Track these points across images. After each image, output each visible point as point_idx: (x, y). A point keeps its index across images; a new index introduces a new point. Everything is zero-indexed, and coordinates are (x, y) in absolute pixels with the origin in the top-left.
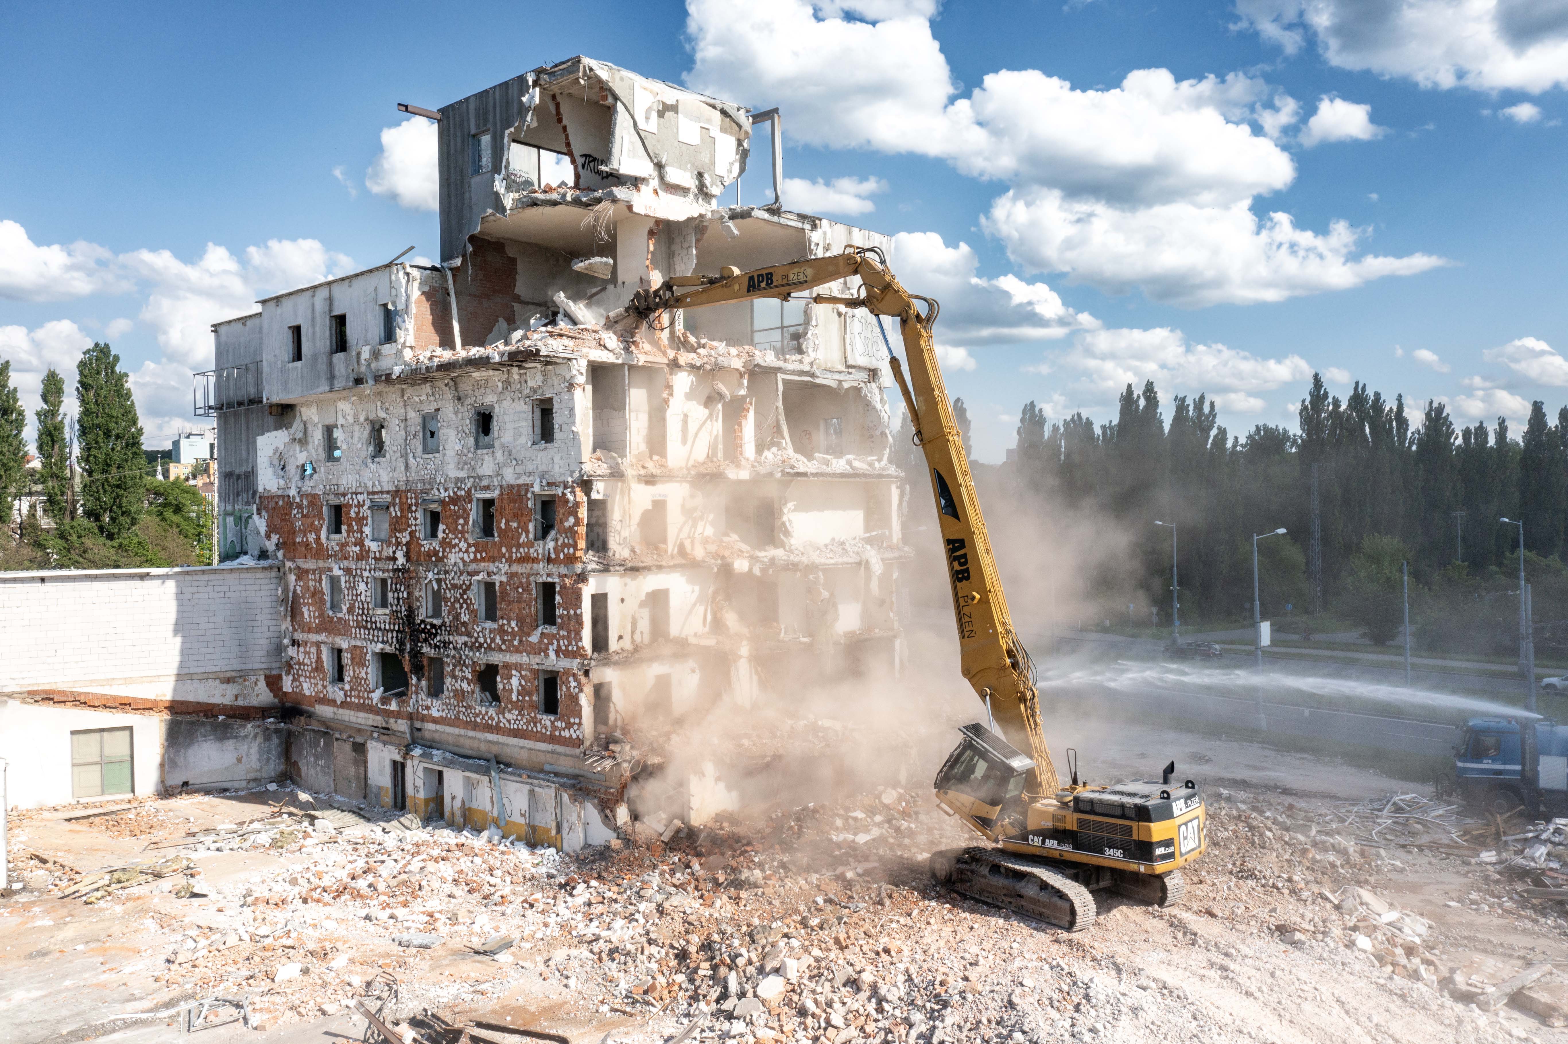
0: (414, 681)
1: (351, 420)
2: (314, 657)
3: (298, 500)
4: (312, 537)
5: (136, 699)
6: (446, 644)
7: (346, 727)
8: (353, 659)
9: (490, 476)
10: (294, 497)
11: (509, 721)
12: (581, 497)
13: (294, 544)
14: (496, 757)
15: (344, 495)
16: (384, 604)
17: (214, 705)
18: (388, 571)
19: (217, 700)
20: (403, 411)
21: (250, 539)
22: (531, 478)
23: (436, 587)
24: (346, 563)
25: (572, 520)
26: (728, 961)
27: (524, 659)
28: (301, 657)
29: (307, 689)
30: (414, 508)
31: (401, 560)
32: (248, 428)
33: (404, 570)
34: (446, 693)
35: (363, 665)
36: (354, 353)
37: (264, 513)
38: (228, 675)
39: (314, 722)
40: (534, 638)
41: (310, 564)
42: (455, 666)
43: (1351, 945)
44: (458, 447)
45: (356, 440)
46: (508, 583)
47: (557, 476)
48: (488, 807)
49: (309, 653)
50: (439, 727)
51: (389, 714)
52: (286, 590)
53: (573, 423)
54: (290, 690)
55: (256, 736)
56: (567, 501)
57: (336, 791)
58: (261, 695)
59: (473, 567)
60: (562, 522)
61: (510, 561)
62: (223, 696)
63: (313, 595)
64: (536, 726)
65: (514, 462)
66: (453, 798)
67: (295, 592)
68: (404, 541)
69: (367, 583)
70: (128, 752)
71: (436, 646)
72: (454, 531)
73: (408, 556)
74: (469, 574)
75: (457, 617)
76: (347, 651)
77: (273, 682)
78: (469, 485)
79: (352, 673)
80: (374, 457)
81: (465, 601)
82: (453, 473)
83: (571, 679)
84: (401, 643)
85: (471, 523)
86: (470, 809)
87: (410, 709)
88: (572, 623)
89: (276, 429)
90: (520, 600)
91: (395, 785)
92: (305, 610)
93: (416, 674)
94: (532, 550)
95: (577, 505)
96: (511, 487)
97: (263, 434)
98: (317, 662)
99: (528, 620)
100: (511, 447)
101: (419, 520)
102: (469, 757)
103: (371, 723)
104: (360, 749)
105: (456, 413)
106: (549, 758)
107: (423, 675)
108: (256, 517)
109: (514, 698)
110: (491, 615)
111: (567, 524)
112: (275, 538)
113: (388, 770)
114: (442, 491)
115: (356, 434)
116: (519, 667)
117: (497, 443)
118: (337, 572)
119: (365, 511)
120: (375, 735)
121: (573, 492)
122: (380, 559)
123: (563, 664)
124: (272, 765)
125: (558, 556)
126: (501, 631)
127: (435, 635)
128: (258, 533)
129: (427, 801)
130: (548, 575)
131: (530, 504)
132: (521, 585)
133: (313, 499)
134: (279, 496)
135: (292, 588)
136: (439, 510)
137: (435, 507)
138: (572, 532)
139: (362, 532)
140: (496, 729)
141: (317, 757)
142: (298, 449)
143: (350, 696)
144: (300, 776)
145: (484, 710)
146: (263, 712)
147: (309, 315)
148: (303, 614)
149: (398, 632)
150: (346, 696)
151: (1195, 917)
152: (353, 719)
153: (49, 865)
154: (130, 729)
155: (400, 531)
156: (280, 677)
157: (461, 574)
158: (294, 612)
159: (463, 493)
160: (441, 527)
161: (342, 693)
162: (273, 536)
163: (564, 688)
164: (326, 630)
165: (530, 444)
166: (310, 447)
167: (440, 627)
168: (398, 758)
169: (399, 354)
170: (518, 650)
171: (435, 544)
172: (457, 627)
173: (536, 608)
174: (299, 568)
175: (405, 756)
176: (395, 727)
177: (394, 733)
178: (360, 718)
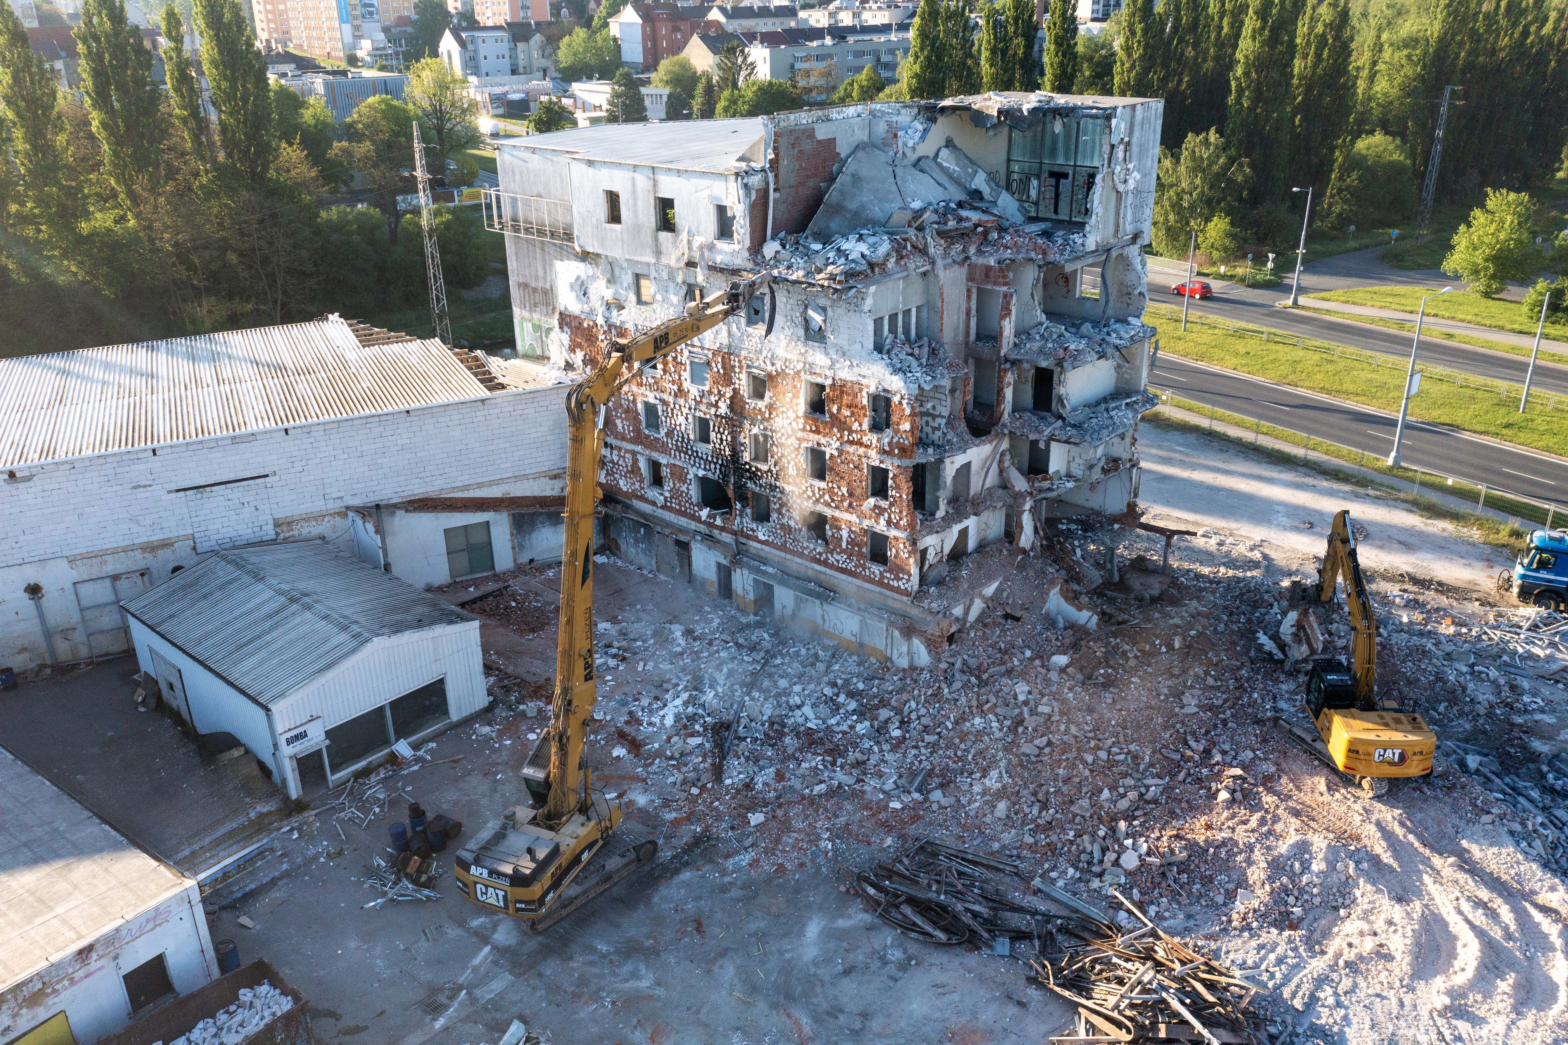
0: (739, 506)
1: (665, 275)
2: (630, 463)
3: (605, 328)
5: (488, 499)
6: (773, 488)
7: (669, 525)
8: (672, 474)
9: (822, 367)
10: (601, 325)
11: (838, 561)
12: (917, 409)
14: (824, 585)
16: (705, 439)
17: (546, 498)
18: (709, 414)
19: (548, 493)
21: (552, 348)
22: (866, 380)
23: (761, 440)
24: (662, 395)
25: (908, 426)
27: (854, 519)
28: (616, 459)
29: (624, 485)
30: (737, 370)
31: (724, 409)
32: (543, 249)
33: (726, 417)
34: (772, 523)
35: (684, 482)
36: (684, 238)
37: (566, 328)
38: (555, 472)
39: (632, 513)
40: (865, 507)
42: (781, 506)
44: (787, 333)
45: (671, 295)
46: (839, 457)
47: (894, 386)
48: (819, 621)
49: (624, 457)
50: (764, 547)
51: (713, 526)
54: (604, 481)
56: (904, 410)
57: (658, 570)
59: (801, 434)
60: (897, 424)
61: (840, 440)
62: (552, 489)
63: (627, 412)
64: (864, 570)
65: (848, 363)
66: (784, 607)
68: (728, 395)
69: (687, 418)
70: (486, 541)
71: (761, 485)
72: (782, 400)
73: (731, 407)
74: (797, 438)
75: (784, 469)
76: (666, 466)
78: (798, 367)
79: (671, 485)
81: (793, 459)
82: (780, 352)
83: (901, 545)
84: (725, 476)
85: (800, 400)
86: (800, 618)
87: (735, 528)
88: (904, 504)
89: (579, 261)
90: (850, 473)
91: (720, 580)
92: (618, 422)
93: (740, 502)
94: (864, 438)
96: (843, 382)
97: (561, 260)
98: (633, 466)
99: (859, 490)
100: (845, 349)
101: (743, 380)
102: (795, 578)
103: (694, 528)
104: (683, 546)
105: (785, 303)
106: (877, 597)
107: (747, 505)
108: (557, 330)
109: (844, 545)
110: (819, 474)
111: (902, 428)
112: (580, 354)
113: (714, 568)
114: (769, 364)
115: (671, 290)
116: (849, 524)
117: (829, 341)
118: (652, 400)
119: (683, 358)
120: (699, 538)
121: (910, 403)
122: (701, 402)
123: (893, 532)
125: (892, 450)
127: (761, 477)
128: (562, 345)
129: (756, 601)
130: (881, 462)
131: (864, 401)
132: (852, 461)
133: (623, 332)
134: (582, 319)
136: (765, 378)
137: (761, 375)
138: (906, 434)
139: (680, 376)
140: (825, 563)
141: (637, 541)
142: (604, 286)
143: (671, 502)
144: (619, 550)
145: (812, 546)
147: (629, 188)
148: (615, 425)
149: (721, 465)
150: (666, 500)
152: (675, 521)
154: (487, 523)
155: (723, 386)
157: (789, 436)
159: (792, 372)
160: (768, 394)
161: (662, 498)
162: (578, 352)
163: (893, 550)
164: (641, 443)
165: (865, 352)
166: (618, 286)
167: (766, 472)
168: (724, 562)
169: (737, 254)
170: (846, 510)
172: (783, 476)
173: (866, 483)
175: (731, 562)
176: (719, 537)
177: (718, 542)
178: (683, 521)
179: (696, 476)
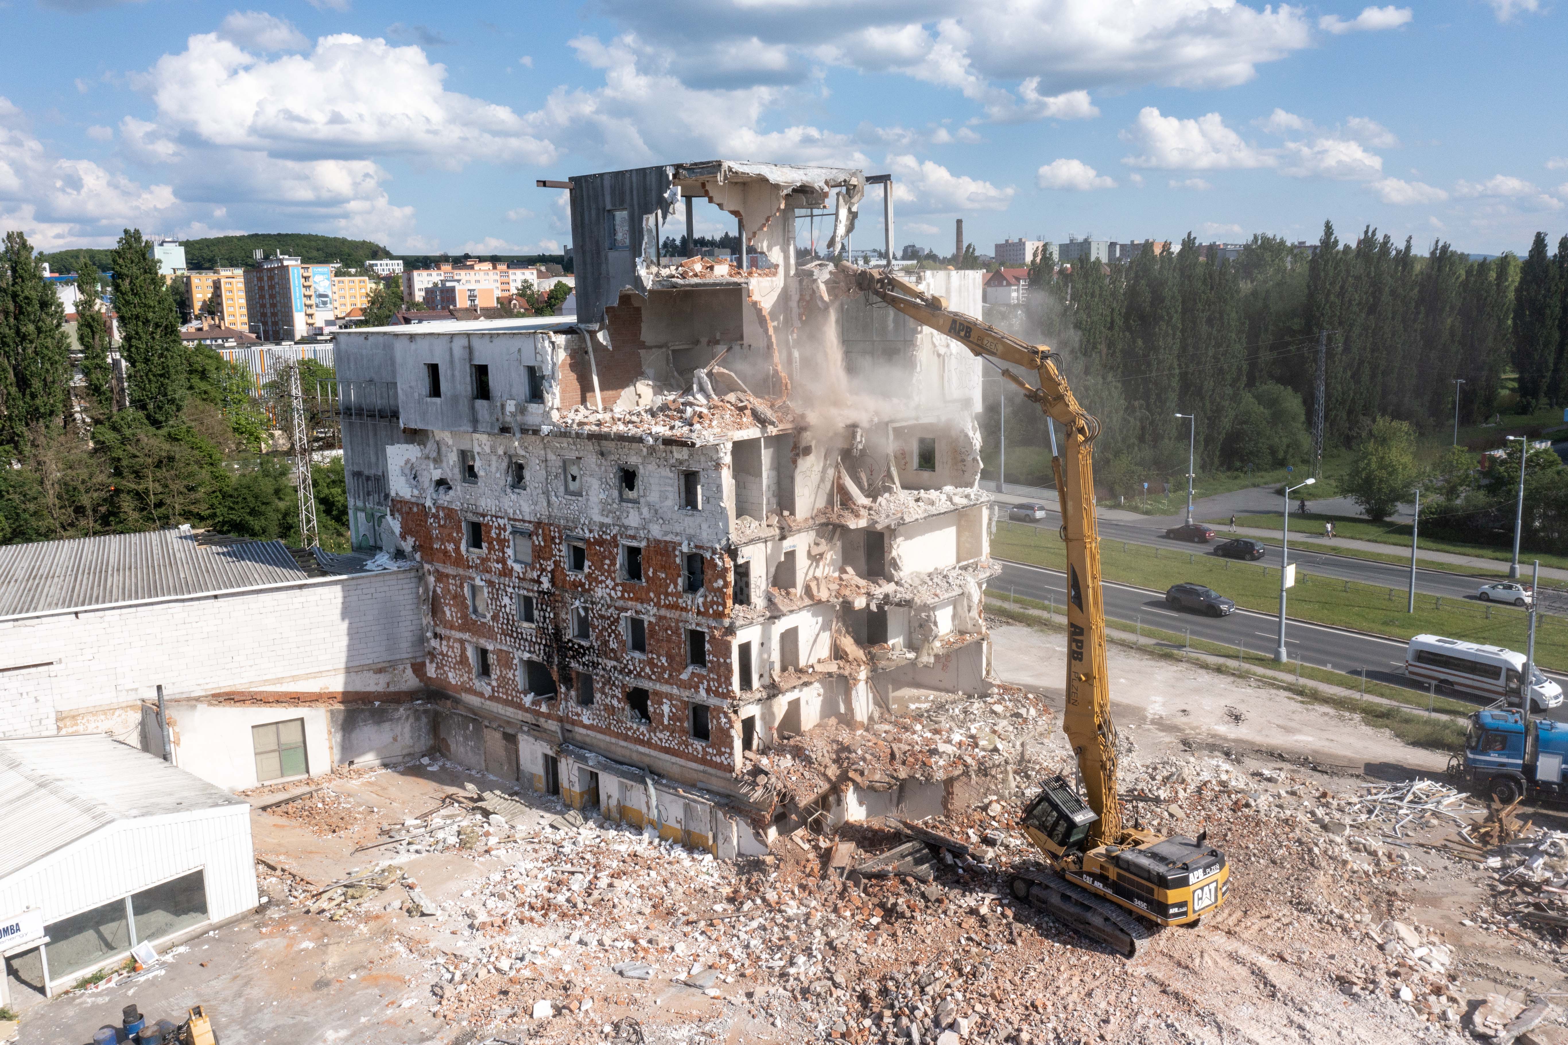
0: (563, 689)
1: (487, 449)
2: (458, 652)
3: (434, 510)
4: (450, 547)
5: (303, 693)
6: (595, 665)
7: (495, 717)
8: (499, 660)
9: (637, 528)
10: (430, 508)
11: (661, 740)
12: (730, 564)
13: (432, 548)
14: (648, 767)
15: (484, 516)
16: (529, 618)
17: (369, 693)
18: (532, 591)
19: (372, 688)
20: (543, 452)
21: (384, 536)
22: (679, 538)
23: (583, 613)
24: (487, 576)
25: (721, 583)
26: (907, 1012)
27: (675, 691)
28: (445, 649)
29: (453, 678)
30: (557, 541)
31: (546, 585)
32: (375, 434)
33: (548, 593)
34: (596, 705)
35: (510, 668)
36: (499, 404)
37: (397, 515)
38: (380, 666)
39: (459, 707)
40: (684, 676)
41: (450, 570)
42: (604, 684)
43: (1396, 994)
44: (603, 496)
45: (493, 469)
46: (657, 624)
47: (705, 541)
48: (644, 810)
49: (453, 647)
50: (589, 732)
51: (538, 714)
52: (426, 590)
53: (721, 499)
54: (434, 676)
55: (407, 718)
56: (716, 565)
57: (487, 770)
58: (409, 680)
59: (620, 603)
60: (710, 582)
61: (658, 605)
62: (377, 684)
63: (455, 597)
64: (687, 747)
65: (661, 521)
66: (609, 797)
67: (434, 591)
68: (549, 569)
69: (511, 598)
70: (300, 739)
71: (584, 664)
72: (601, 568)
73: (553, 581)
74: (616, 608)
75: (606, 643)
76: (493, 652)
77: (419, 669)
78: (614, 532)
79: (498, 672)
80: (513, 487)
81: (613, 631)
82: (597, 518)
83: (722, 715)
84: (549, 656)
85: (618, 566)
86: (624, 807)
87: (560, 713)
88: (722, 669)
89: (407, 442)
90: (669, 640)
91: (547, 773)
92: (446, 609)
93: (565, 684)
94: (680, 601)
95: (725, 570)
96: (657, 542)
97: (393, 444)
98: (461, 656)
99: (678, 659)
100: (657, 507)
101: (563, 552)
102: (621, 763)
103: (520, 718)
104: (511, 739)
105: (600, 466)
106: (701, 776)
107: (572, 686)
108: (389, 518)
109: (666, 722)
110: (639, 645)
111: (715, 585)
112: (410, 541)
113: (540, 761)
114: (586, 531)
115: (494, 464)
116: (670, 697)
117: (642, 500)
118: (478, 582)
119: (507, 534)
120: (525, 729)
121: (721, 558)
122: (524, 579)
123: (713, 701)
124: (423, 741)
125: (707, 610)
126: (650, 662)
127: (584, 655)
128: (393, 532)
129: (582, 794)
130: (697, 625)
131: (678, 560)
132: (670, 627)
133: (450, 513)
134: (412, 503)
135: (431, 587)
136: (584, 547)
137: (580, 544)
138: (720, 592)
139: (504, 553)
140: (648, 744)
141: (466, 738)
142: (432, 466)
143: (498, 692)
144: (449, 751)
145: (635, 726)
146: (411, 696)
147: (448, 357)
148: (444, 612)
149: (545, 645)
150: (493, 690)
151: (1270, 962)
152: (502, 712)
153: (279, 872)
154: (302, 720)
155: (544, 559)
156: (423, 664)
157: (609, 607)
158: (435, 609)
159: (608, 537)
160: (587, 563)
161: (489, 688)
162: (409, 538)
163: (715, 722)
164: (469, 630)
165: (676, 508)
166: (444, 465)
167: (588, 649)
168: (550, 753)
169: (547, 414)
170: (667, 682)
171: (581, 577)
172: (605, 651)
173: (685, 649)
174: (437, 571)
175: (557, 753)
176: (545, 726)
177: (545, 730)
178: (510, 712)
179: (521, 659)
